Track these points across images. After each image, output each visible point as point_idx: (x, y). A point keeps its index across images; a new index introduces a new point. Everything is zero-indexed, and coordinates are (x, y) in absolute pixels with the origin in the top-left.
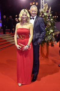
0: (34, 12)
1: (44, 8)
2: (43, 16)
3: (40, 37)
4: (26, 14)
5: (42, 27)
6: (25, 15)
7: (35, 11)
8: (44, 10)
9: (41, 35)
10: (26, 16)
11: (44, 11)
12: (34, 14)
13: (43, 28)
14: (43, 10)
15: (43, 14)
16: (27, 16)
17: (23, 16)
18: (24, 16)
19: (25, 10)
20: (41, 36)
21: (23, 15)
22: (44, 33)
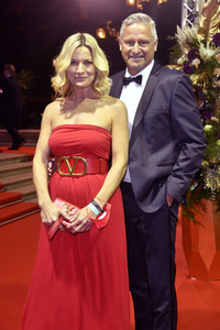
0: (136, 48)
1: (201, 21)
2: (196, 62)
3: (176, 167)
4: (89, 58)
5: (181, 120)
6: (87, 63)
7: (142, 42)
8: (200, 31)
9: (181, 157)
10: (90, 69)
11: (200, 37)
12: (136, 56)
13: (186, 125)
14: (195, 29)
15: (194, 54)
16: (96, 68)
17: (73, 69)
18: (81, 68)
19: (82, 39)
20: (182, 164)
21: (74, 62)
22: (195, 150)
